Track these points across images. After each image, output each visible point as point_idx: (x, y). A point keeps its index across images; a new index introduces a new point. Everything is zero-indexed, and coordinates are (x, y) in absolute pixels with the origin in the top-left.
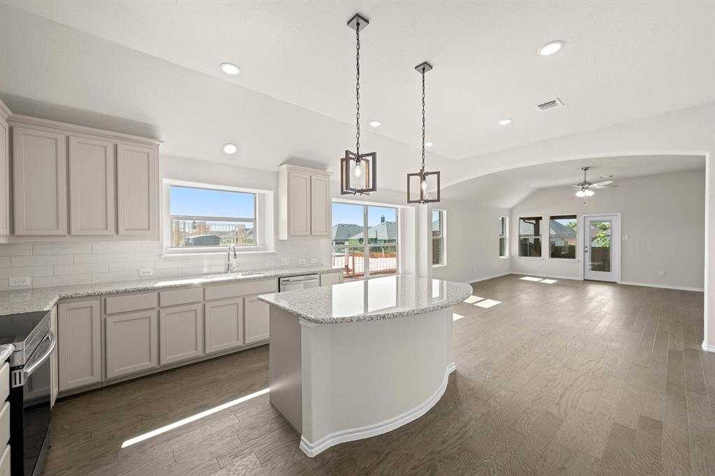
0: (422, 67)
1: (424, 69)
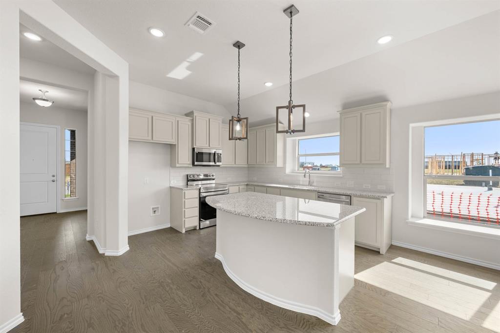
0: (289, 11)
1: (291, 13)
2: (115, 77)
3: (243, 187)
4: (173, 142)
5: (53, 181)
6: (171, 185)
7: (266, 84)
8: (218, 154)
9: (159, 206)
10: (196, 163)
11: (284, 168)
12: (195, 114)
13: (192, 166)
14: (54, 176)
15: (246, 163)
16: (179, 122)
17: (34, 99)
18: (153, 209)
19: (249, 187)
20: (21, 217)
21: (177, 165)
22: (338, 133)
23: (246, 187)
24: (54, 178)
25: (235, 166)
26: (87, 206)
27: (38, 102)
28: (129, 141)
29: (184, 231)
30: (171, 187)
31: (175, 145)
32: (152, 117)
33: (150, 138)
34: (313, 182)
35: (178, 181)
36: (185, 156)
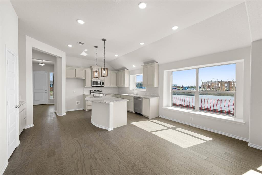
2: (61, 58)
3: (113, 95)
4: (84, 78)
5: (46, 92)
6: (84, 94)
7: (116, 56)
8: (102, 82)
9: (79, 101)
10: (93, 86)
11: (129, 88)
12: (92, 67)
13: (91, 87)
14: (46, 90)
15: (116, 85)
16: (86, 70)
17: (39, 63)
18: (77, 102)
19: (115, 95)
20: (33, 105)
21: (85, 86)
22: (142, 74)
23: (114, 95)
24: (46, 91)
25: (111, 87)
26: (54, 102)
27: (40, 64)
28: (66, 78)
29: (87, 110)
30: (84, 95)
31: (85, 79)
32: (76, 69)
33: (75, 77)
34: (137, 93)
35: (86, 92)
36: (88, 83)
